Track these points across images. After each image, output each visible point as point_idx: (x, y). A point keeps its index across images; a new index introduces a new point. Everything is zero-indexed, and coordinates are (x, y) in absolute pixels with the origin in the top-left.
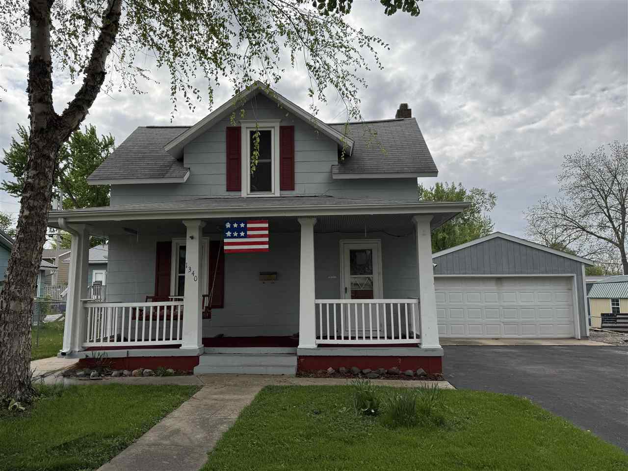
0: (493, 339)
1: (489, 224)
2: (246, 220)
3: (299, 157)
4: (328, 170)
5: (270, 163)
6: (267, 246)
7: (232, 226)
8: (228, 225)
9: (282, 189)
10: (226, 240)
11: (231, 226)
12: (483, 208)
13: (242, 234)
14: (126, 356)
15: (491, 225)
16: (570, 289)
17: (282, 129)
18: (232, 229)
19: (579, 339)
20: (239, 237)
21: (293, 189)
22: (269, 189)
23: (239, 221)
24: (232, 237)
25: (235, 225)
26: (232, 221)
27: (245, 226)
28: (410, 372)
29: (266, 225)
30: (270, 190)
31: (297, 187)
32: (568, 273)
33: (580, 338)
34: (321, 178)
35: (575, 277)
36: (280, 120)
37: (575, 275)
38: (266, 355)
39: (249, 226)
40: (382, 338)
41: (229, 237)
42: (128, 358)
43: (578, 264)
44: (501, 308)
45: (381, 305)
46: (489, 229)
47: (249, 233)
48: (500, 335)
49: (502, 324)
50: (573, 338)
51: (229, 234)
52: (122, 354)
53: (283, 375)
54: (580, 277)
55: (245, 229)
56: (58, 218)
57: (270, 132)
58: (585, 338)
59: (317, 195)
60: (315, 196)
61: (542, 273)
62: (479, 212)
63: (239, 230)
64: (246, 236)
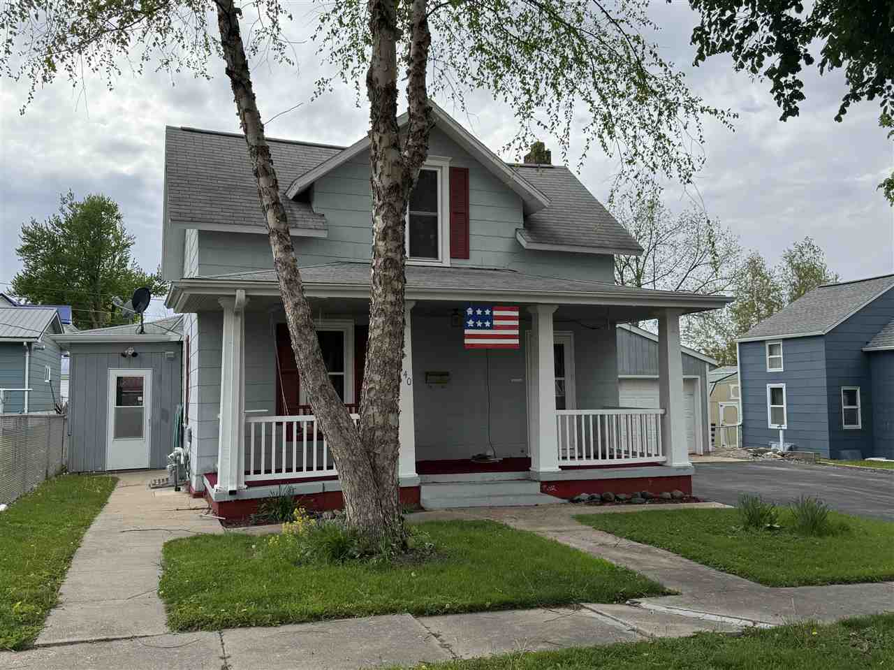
2: (493, 306)
3: (474, 213)
4: (511, 234)
5: (436, 218)
6: (516, 341)
7: (475, 312)
8: (470, 312)
9: (453, 256)
10: (467, 332)
11: (473, 313)
13: (488, 324)
14: (321, 491)
17: (453, 171)
18: (475, 317)
19: (701, 455)
20: (483, 327)
21: (467, 257)
22: (434, 254)
23: (483, 306)
24: (475, 327)
25: (479, 312)
26: (475, 305)
27: (491, 313)
28: (668, 495)
29: (516, 314)
30: (436, 256)
31: (472, 254)
32: (692, 374)
34: (503, 245)
35: (699, 379)
36: (450, 158)
37: (699, 377)
38: (499, 482)
39: (495, 313)
40: (572, 458)
41: (471, 328)
42: (324, 494)
43: (703, 363)
45: (572, 417)
47: (496, 323)
51: (471, 323)
52: (316, 488)
53: (537, 505)
54: (703, 379)
55: (491, 318)
56: (235, 290)
57: (435, 172)
58: (708, 453)
59: (497, 268)
60: (495, 270)
63: (484, 318)
64: (492, 327)
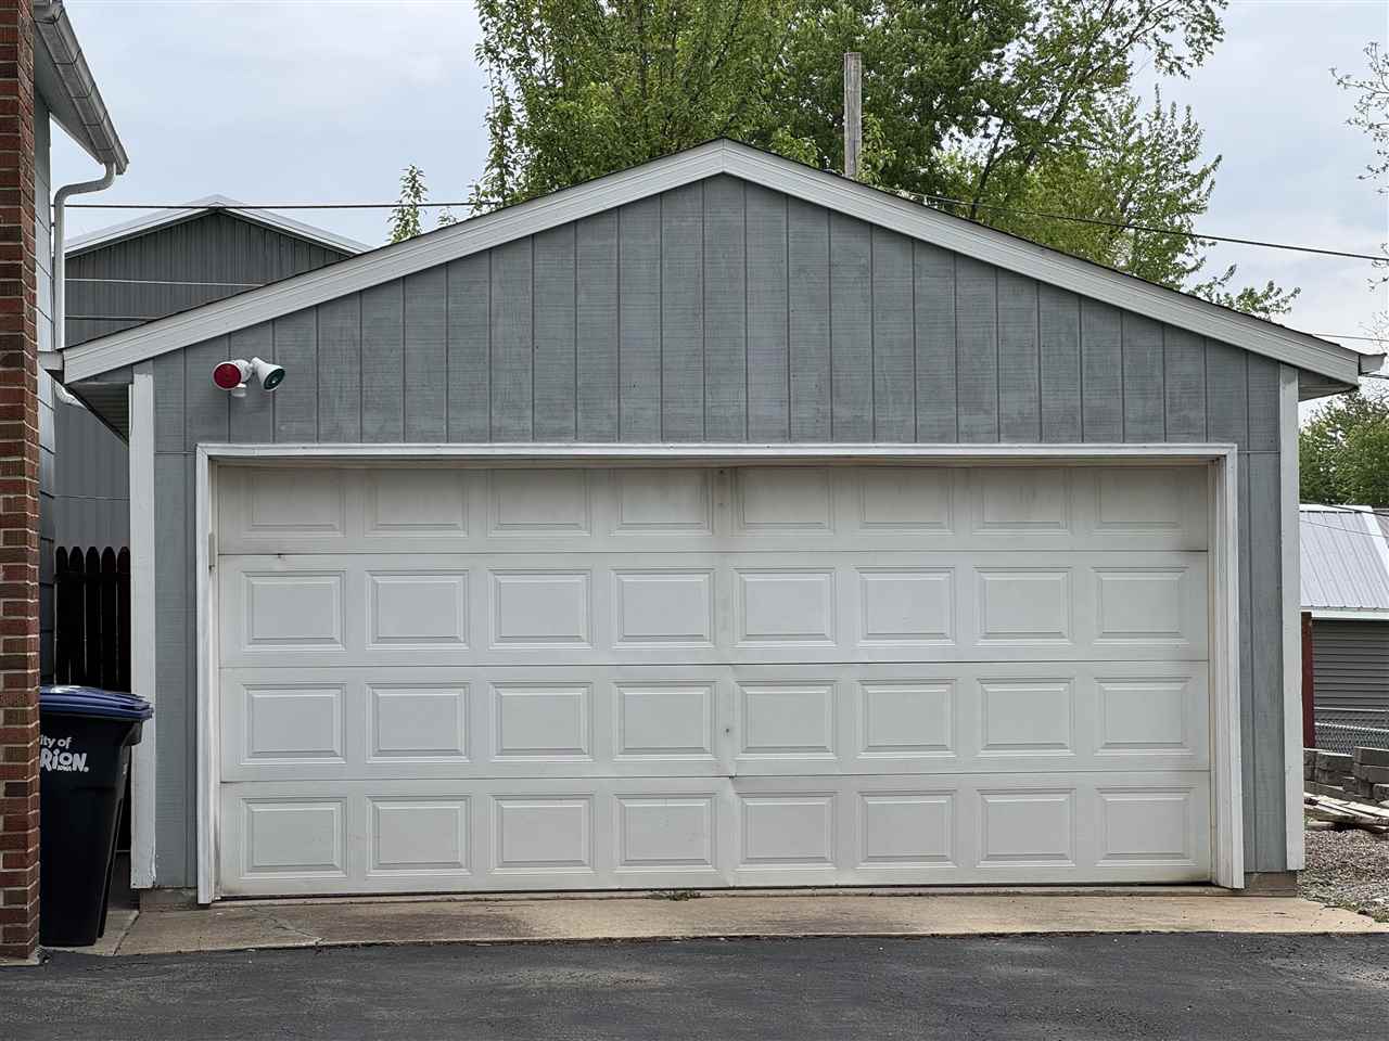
0: (656, 894)
1: (1187, 158)
12: (1140, 57)
15: (1194, 167)
16: (1200, 550)
19: (1235, 893)
32: (1188, 432)
33: (1239, 883)
35: (1232, 465)
37: (1229, 450)
43: (1258, 373)
44: (729, 678)
46: (1185, 191)
48: (709, 869)
49: (729, 791)
50: (1203, 884)
54: (1261, 462)
58: (1271, 880)
61: (1015, 437)
62: (1118, 76)
